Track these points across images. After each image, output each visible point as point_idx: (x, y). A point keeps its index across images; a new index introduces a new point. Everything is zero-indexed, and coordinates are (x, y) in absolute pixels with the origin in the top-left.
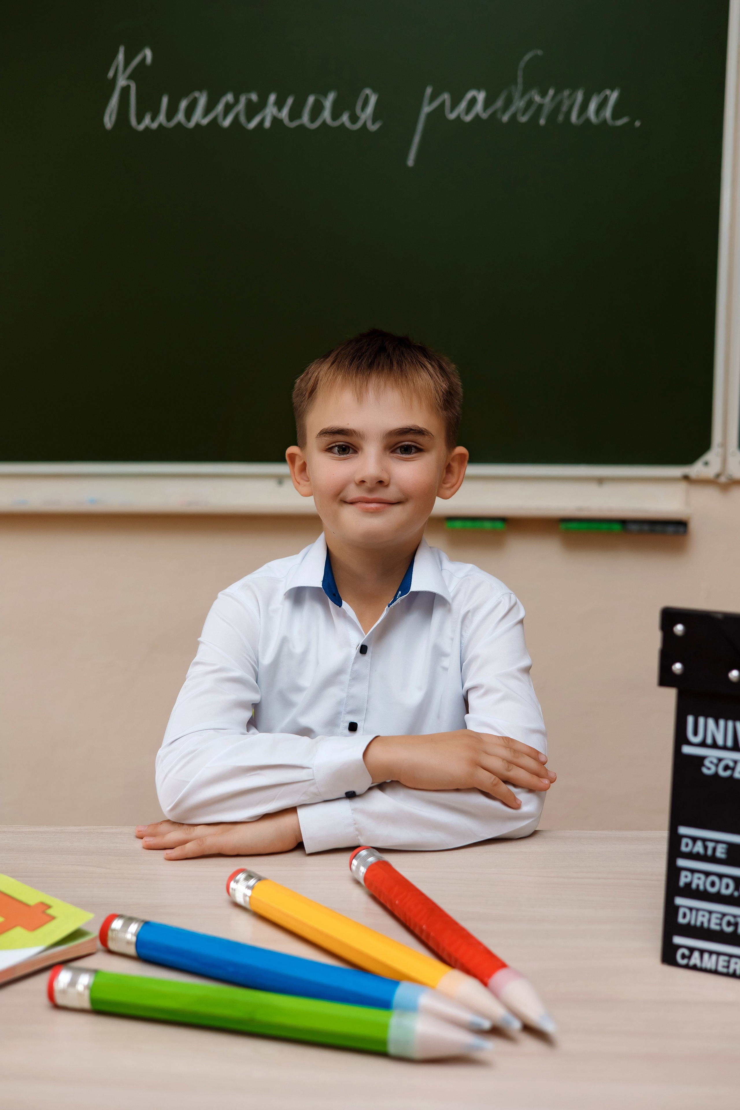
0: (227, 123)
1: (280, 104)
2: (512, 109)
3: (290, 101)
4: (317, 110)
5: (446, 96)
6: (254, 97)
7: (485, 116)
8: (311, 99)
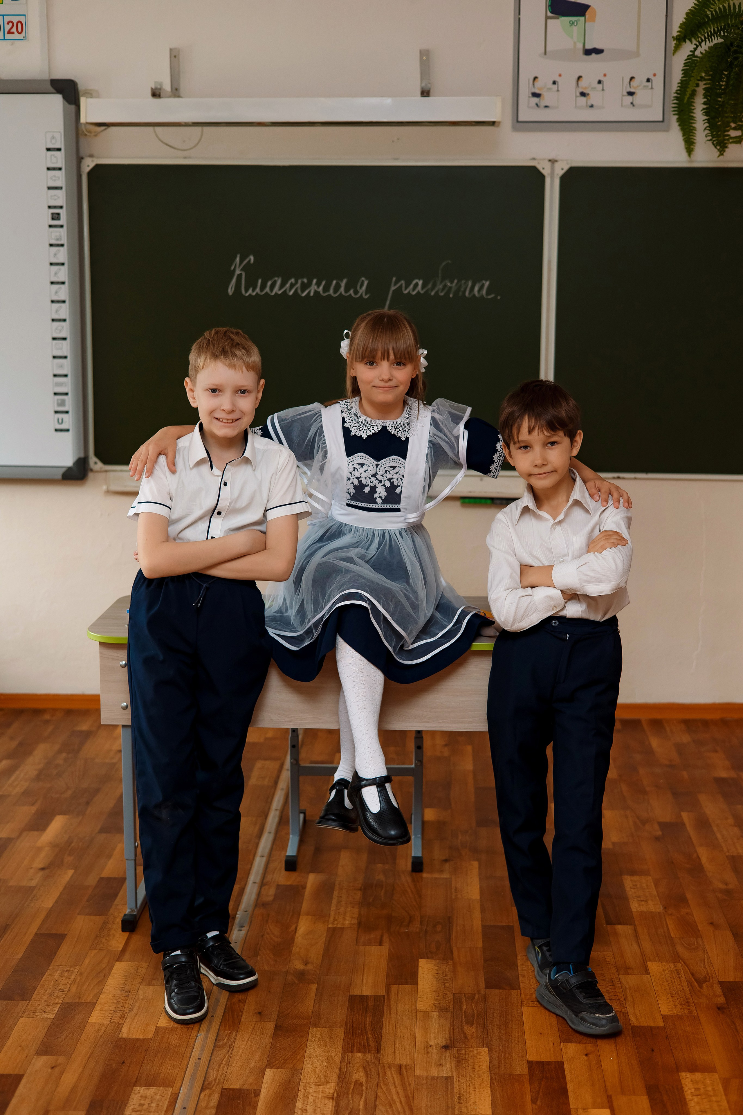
0: (291, 293)
1: (318, 284)
2: (436, 289)
3: (324, 283)
4: (337, 287)
5: (403, 282)
6: (305, 280)
7: (422, 292)
8: (334, 282)
